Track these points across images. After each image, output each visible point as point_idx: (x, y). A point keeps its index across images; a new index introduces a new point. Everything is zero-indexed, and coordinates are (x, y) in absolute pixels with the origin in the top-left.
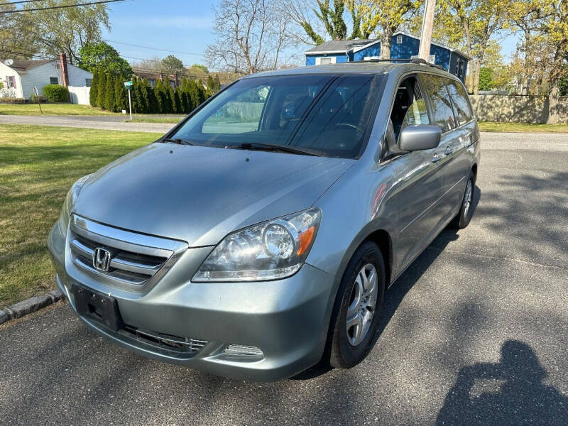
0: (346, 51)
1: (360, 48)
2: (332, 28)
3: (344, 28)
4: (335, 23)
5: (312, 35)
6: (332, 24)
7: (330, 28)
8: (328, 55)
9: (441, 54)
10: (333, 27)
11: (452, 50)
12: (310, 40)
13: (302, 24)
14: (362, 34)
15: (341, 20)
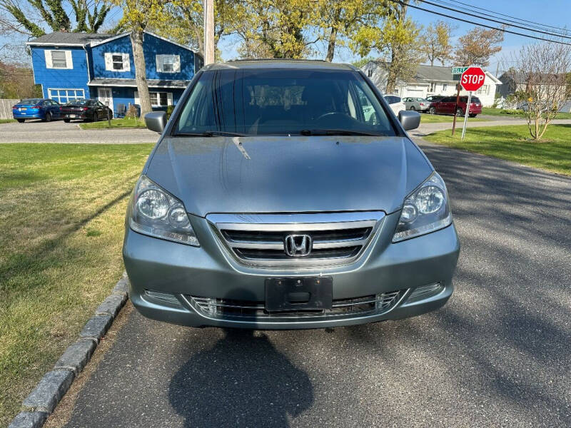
0: (82, 45)
1: (98, 43)
2: (51, 18)
3: (66, 19)
4: (54, 11)
5: (26, 23)
6: (51, 13)
7: (47, 17)
8: (60, 47)
9: (185, 55)
10: (53, 16)
11: (195, 52)
12: (23, 28)
13: (8, 8)
14: (89, 27)
15: (61, 9)
